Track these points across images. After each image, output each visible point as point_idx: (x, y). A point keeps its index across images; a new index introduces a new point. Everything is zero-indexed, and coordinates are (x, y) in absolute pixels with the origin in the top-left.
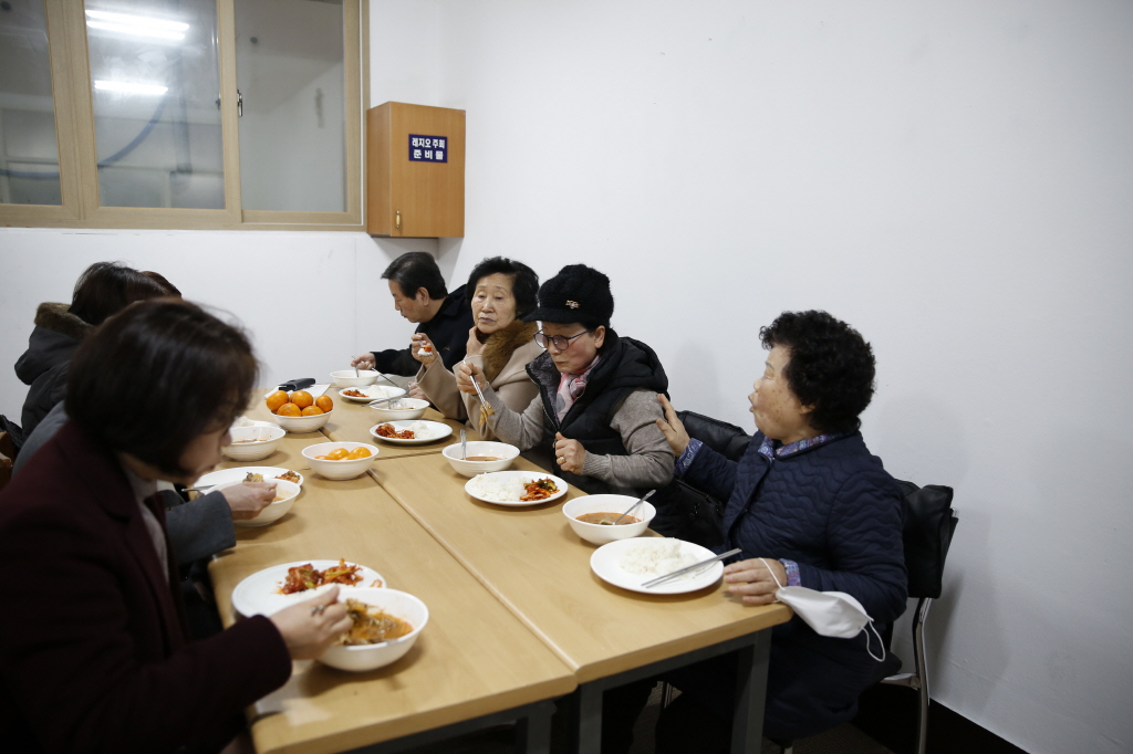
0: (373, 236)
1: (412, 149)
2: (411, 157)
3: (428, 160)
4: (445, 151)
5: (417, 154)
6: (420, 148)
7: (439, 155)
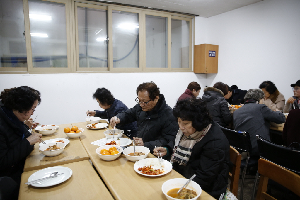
0: (195, 73)
1: (209, 54)
2: (209, 56)
3: (212, 56)
4: (215, 54)
5: (210, 55)
6: (211, 54)
7: (214, 55)
